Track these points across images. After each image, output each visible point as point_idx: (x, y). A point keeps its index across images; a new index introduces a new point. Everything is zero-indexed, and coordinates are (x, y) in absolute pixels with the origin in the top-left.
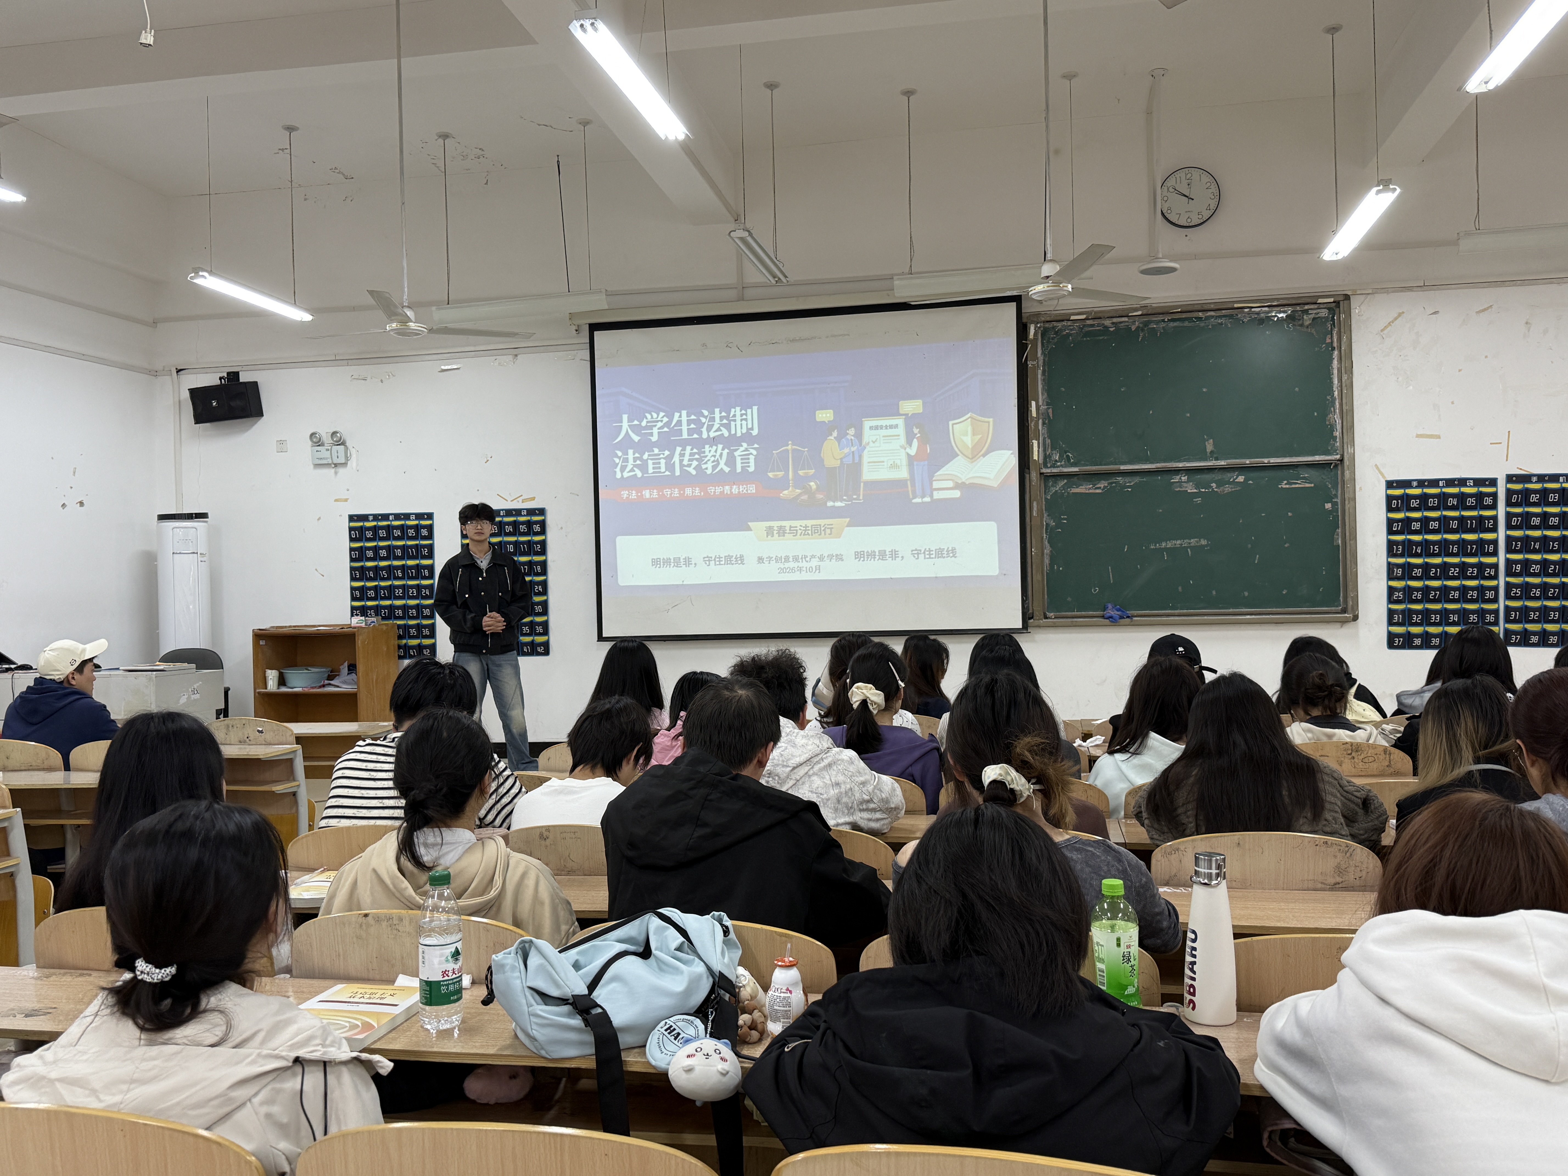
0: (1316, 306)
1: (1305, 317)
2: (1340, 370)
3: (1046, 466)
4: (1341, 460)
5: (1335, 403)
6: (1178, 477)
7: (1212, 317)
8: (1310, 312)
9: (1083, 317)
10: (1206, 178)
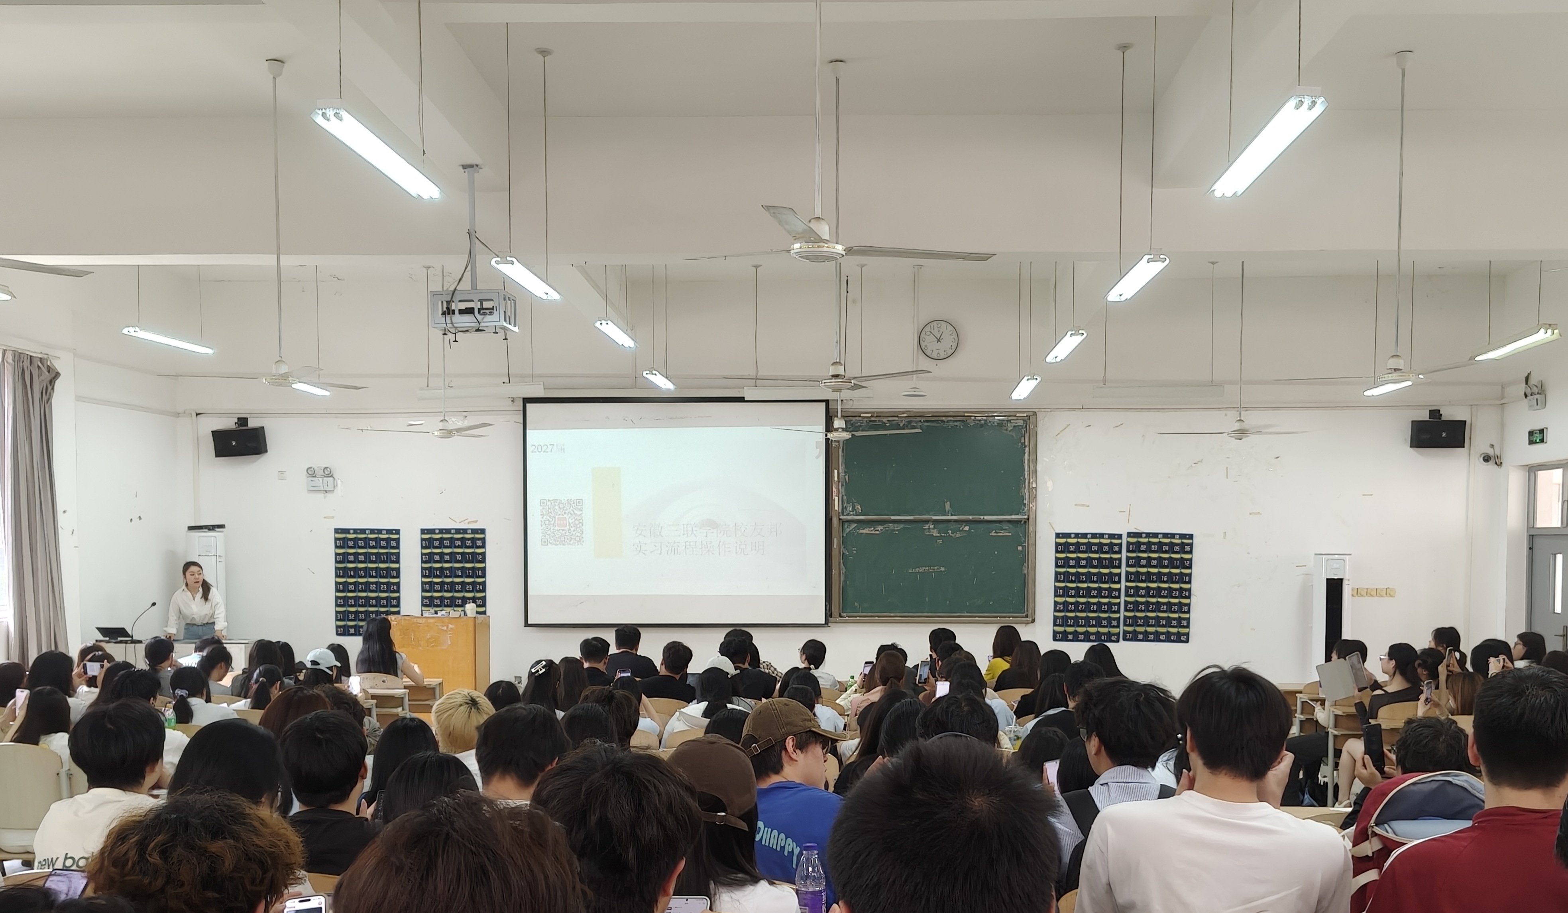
0: (1015, 418)
1: (1009, 425)
2: (1029, 460)
3: (843, 515)
4: (1028, 519)
5: (1025, 482)
6: (928, 526)
7: (951, 420)
8: (1012, 421)
9: (869, 415)
10: (950, 328)
